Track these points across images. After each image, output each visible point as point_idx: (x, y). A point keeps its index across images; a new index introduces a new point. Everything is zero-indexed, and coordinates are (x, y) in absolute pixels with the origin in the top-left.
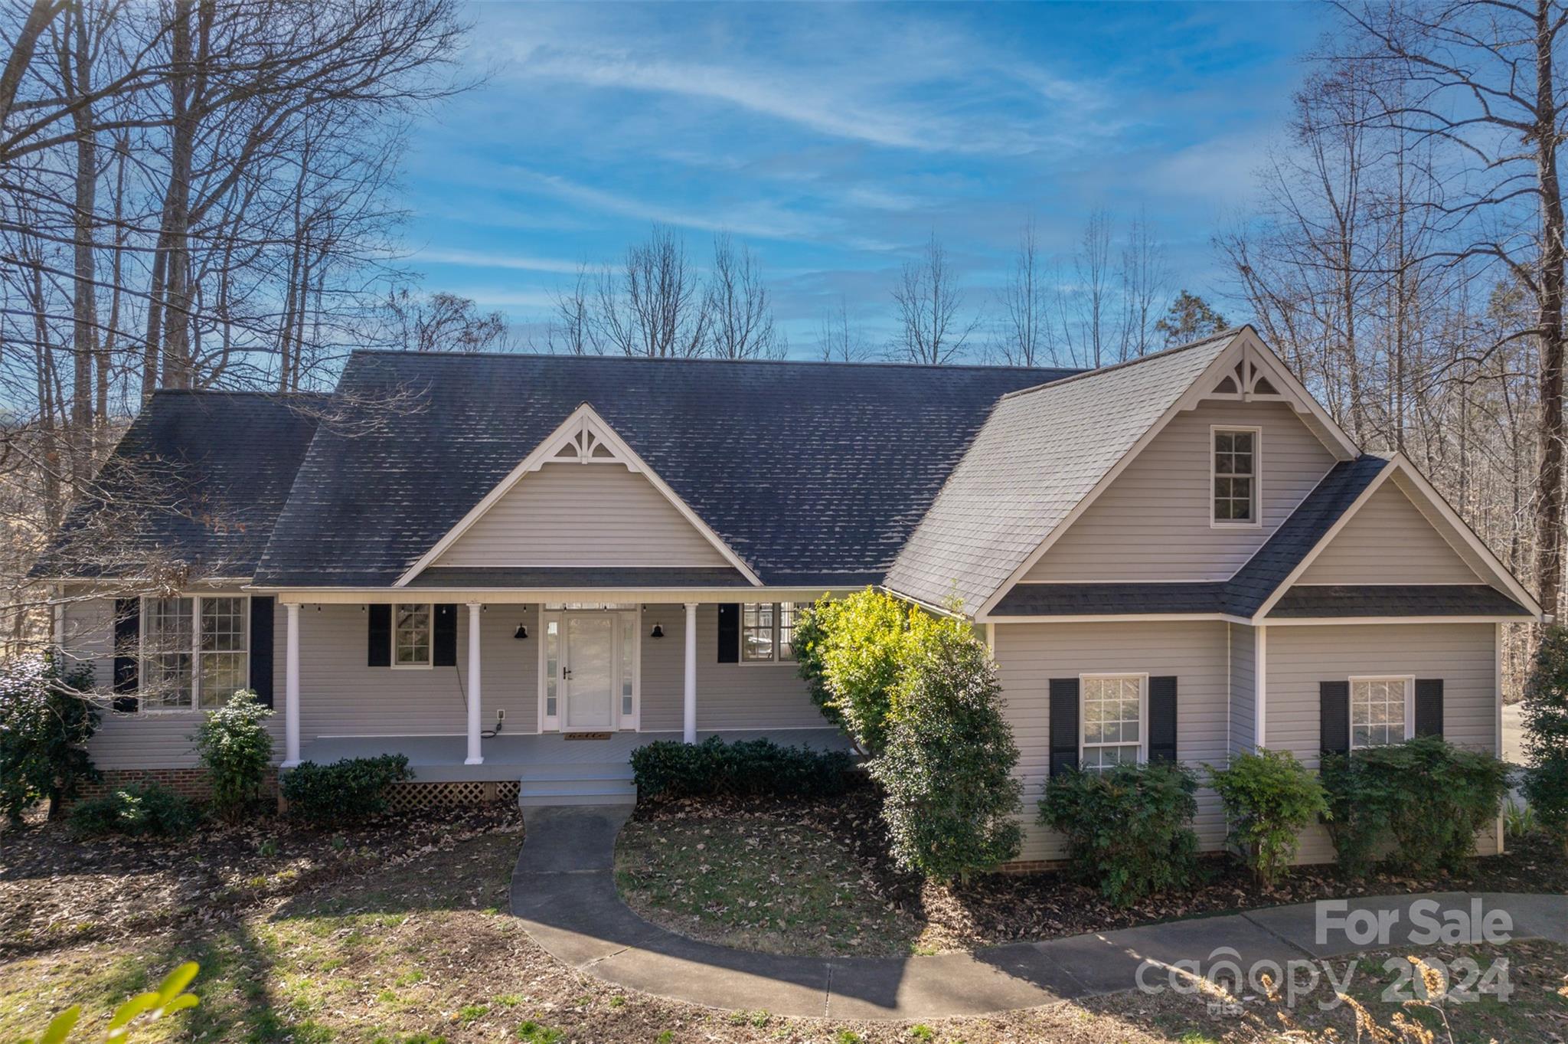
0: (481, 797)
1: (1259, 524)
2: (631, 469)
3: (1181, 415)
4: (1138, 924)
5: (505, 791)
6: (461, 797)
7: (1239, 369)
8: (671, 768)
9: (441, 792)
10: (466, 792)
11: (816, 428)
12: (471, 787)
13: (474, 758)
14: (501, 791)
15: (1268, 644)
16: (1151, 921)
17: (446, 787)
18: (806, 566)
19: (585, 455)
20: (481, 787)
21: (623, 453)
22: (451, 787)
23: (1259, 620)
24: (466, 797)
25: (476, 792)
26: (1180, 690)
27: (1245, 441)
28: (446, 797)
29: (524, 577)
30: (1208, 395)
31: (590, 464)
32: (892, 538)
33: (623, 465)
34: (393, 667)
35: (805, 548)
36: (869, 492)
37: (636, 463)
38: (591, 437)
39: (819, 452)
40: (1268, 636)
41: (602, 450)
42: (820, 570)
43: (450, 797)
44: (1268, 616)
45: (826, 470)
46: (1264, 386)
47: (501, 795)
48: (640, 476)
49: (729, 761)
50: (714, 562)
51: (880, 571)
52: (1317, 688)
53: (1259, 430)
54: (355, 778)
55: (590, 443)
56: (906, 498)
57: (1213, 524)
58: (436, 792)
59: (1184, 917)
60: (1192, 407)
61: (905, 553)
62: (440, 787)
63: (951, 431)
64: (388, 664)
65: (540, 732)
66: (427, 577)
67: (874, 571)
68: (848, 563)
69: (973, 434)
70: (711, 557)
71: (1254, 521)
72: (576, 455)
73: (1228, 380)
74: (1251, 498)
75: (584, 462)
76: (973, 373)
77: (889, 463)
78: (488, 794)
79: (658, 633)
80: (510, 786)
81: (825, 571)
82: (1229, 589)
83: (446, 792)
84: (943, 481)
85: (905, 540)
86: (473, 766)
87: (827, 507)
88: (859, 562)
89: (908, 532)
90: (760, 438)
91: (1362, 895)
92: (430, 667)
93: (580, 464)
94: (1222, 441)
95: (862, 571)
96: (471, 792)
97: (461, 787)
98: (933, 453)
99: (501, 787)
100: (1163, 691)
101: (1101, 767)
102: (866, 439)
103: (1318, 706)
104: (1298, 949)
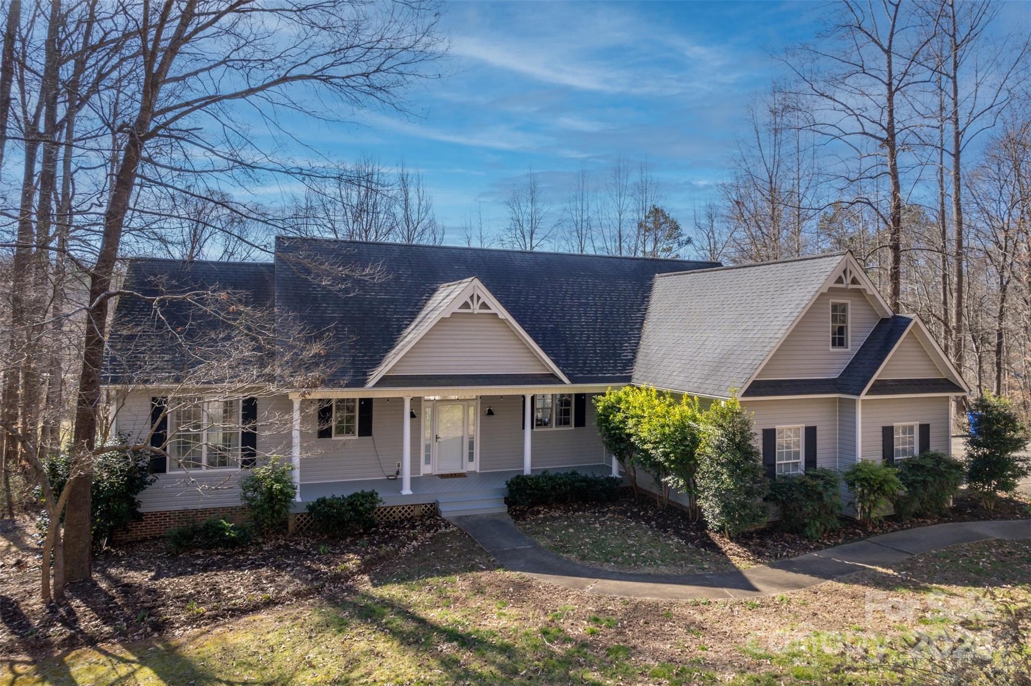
0: (412, 514)
1: (849, 349)
2: (501, 316)
3: (822, 294)
4: (826, 548)
5: (426, 509)
6: (400, 515)
7: (845, 272)
8: (534, 489)
9: (388, 512)
10: (403, 511)
11: (566, 292)
12: (406, 508)
13: (407, 491)
14: (423, 510)
15: (862, 409)
16: (830, 546)
17: (391, 509)
18: (589, 372)
19: (476, 308)
20: (412, 508)
21: (496, 307)
22: (394, 509)
23: (863, 396)
24: (403, 515)
25: (409, 511)
26: (818, 433)
27: (844, 308)
28: (391, 515)
29: (439, 380)
30: (832, 285)
31: (478, 314)
32: (627, 356)
33: (496, 314)
34: (334, 438)
35: (585, 363)
36: (607, 331)
37: (503, 314)
38: (479, 298)
39: (573, 306)
40: (862, 404)
41: (484, 306)
42: (597, 374)
43: (394, 515)
44: (867, 394)
45: (580, 317)
46: (854, 281)
47: (424, 512)
48: (503, 321)
49: (565, 484)
50: (541, 370)
51: (628, 375)
52: (881, 430)
53: (848, 302)
54: (362, 505)
55: (478, 301)
56: (627, 334)
57: (831, 349)
58: (385, 512)
59: (843, 543)
60: (826, 291)
61: (637, 364)
62: (388, 509)
63: (636, 295)
64: (331, 437)
65: (422, 475)
66: (385, 381)
67: (624, 375)
68: (610, 370)
69: (648, 297)
70: (539, 367)
71: (847, 348)
72: (470, 308)
73: (840, 277)
74: (845, 336)
75: (476, 312)
76: (636, 261)
77: (611, 313)
78: (417, 512)
79: (490, 413)
80: (429, 506)
81: (600, 375)
82: (839, 382)
83: (391, 512)
84: (642, 323)
85: (634, 357)
86: (408, 495)
87: (588, 337)
88: (615, 370)
89: (634, 352)
90: (538, 297)
91: (910, 528)
92: (357, 437)
93: (472, 314)
94: (835, 307)
95: (618, 374)
96: (406, 511)
97: (400, 509)
98: (631, 307)
99: (423, 507)
100: (811, 433)
101: (791, 473)
102: (594, 299)
103: (881, 439)
104: (903, 552)
